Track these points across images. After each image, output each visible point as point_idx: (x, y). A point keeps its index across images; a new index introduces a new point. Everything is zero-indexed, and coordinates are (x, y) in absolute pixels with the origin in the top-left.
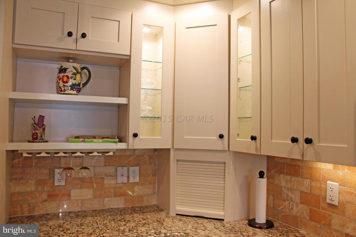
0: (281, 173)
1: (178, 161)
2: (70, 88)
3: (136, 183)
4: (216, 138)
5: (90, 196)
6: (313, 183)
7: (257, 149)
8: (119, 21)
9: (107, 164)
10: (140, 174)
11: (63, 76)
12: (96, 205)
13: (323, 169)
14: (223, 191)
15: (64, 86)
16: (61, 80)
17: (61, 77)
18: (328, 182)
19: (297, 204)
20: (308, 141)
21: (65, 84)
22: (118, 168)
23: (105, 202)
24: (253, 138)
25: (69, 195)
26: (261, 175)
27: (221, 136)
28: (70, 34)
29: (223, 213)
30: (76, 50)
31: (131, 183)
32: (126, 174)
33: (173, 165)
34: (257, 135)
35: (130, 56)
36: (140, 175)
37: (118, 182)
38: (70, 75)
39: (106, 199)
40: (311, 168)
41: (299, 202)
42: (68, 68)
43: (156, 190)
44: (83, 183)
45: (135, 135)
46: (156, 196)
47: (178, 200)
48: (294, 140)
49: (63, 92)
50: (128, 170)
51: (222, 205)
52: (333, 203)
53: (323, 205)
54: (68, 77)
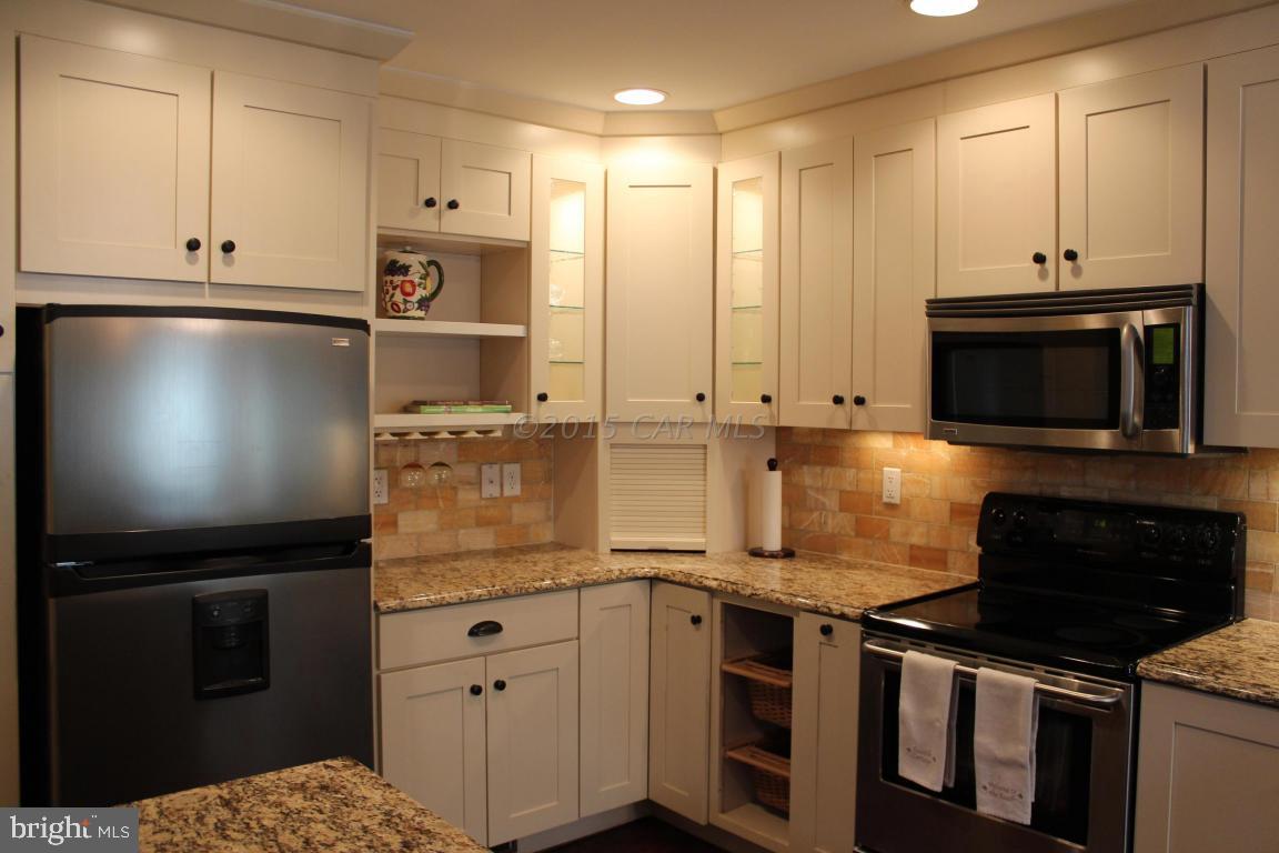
0: (804, 463)
1: (613, 446)
2: (416, 305)
3: (517, 497)
4: (690, 400)
5: (432, 526)
6: (862, 475)
7: (772, 416)
8: (510, 174)
9: (463, 459)
10: (522, 480)
11: (403, 282)
12: (443, 544)
13: (877, 449)
14: (702, 498)
15: (406, 302)
16: (399, 289)
17: (399, 283)
18: (885, 469)
19: (834, 513)
20: (860, 401)
21: (408, 298)
22: (484, 467)
23: (460, 537)
24: (766, 399)
25: (394, 524)
26: (772, 465)
27: (701, 398)
28: (430, 203)
29: (703, 540)
30: (440, 233)
31: (508, 498)
32: (497, 480)
33: (604, 456)
34: (772, 393)
35: (529, 244)
36: (524, 481)
37: (484, 496)
38: (417, 280)
39: (462, 531)
40: (858, 449)
41: (837, 509)
42: (410, 266)
43: (551, 513)
44: (419, 498)
45: (543, 398)
46: (551, 524)
47: (614, 524)
48: (838, 400)
49: (401, 314)
50: (501, 471)
51: (702, 525)
52: (893, 501)
53: (877, 508)
54: (412, 282)
